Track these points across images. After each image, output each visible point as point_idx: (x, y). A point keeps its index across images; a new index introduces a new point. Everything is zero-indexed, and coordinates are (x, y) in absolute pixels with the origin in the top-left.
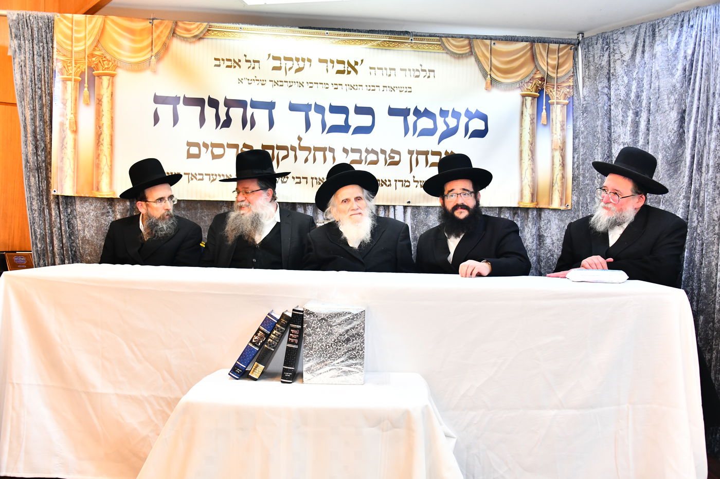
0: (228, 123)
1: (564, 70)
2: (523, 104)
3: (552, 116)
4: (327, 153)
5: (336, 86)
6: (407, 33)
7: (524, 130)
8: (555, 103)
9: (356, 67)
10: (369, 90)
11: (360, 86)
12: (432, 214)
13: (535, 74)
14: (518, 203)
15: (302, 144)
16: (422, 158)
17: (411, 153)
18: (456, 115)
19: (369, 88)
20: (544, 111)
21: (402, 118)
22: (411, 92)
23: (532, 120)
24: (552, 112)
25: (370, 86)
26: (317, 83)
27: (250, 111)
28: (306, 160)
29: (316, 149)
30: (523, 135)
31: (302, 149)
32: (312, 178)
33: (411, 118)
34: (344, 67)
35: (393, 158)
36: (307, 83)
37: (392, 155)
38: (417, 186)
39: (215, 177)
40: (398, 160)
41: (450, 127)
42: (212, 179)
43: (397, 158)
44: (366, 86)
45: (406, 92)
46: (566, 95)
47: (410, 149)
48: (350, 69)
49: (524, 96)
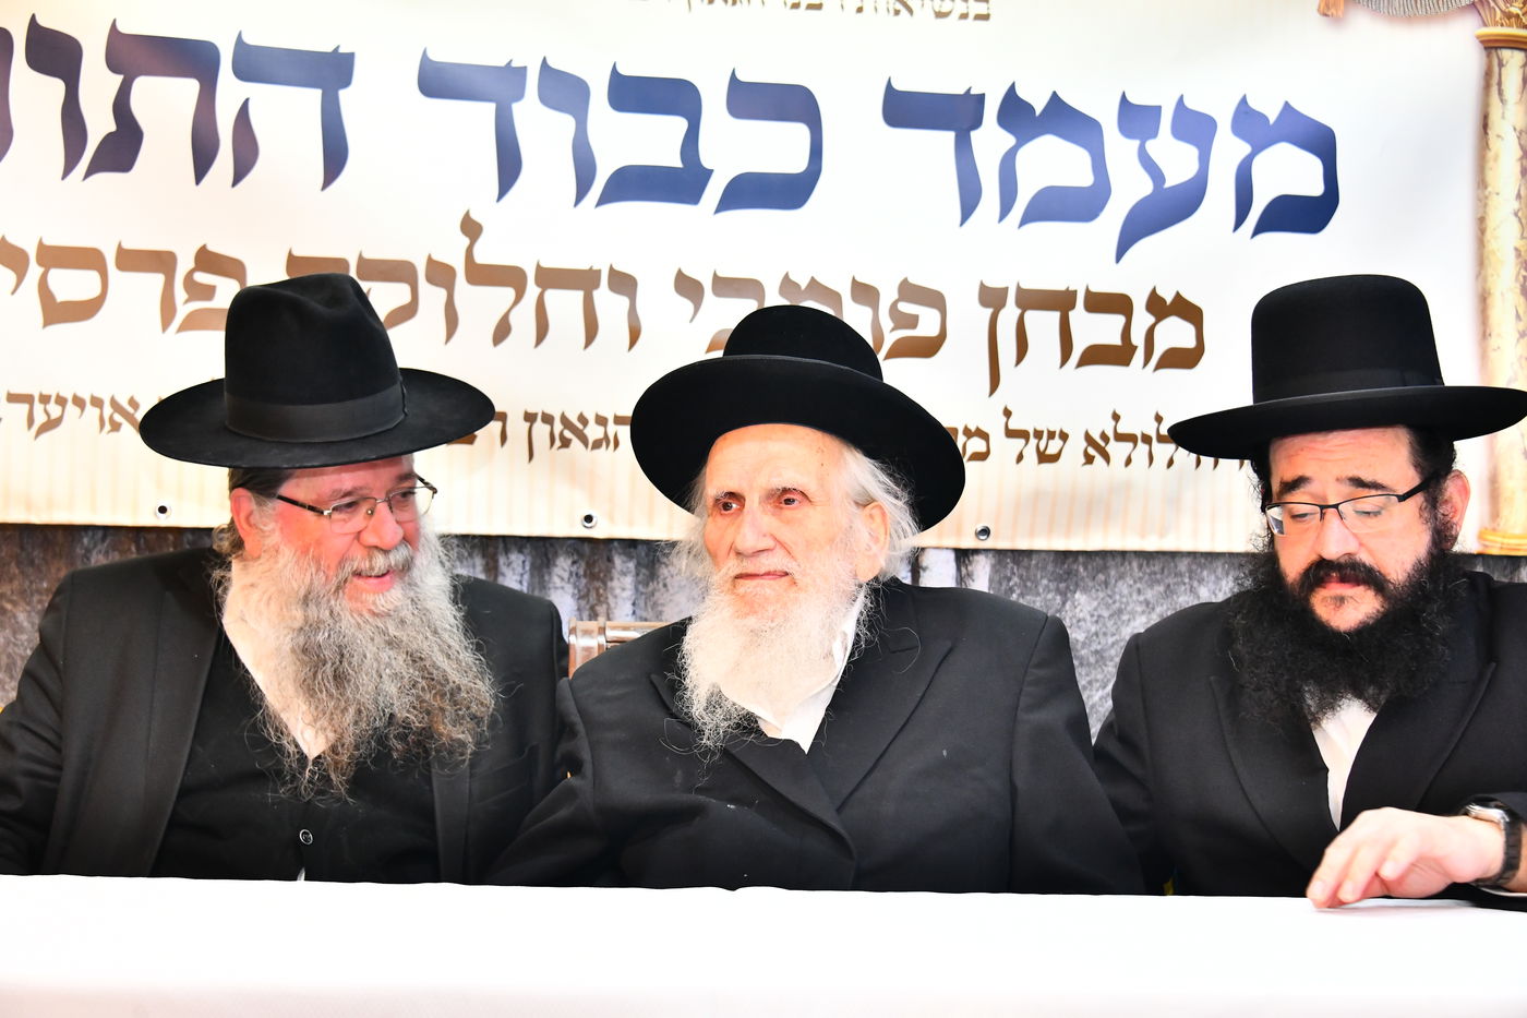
0: (122, 148)
2: (1490, 81)
4: (603, 296)
7: (1493, 202)
12: (1085, 590)
14: (1481, 537)
15: (483, 255)
16: (1043, 325)
17: (992, 298)
18: (1195, 128)
21: (950, 136)
22: (986, 17)
27: (230, 92)
28: (502, 331)
29: (551, 278)
30: (1491, 224)
31: (482, 275)
32: (530, 418)
33: (990, 140)
35: (912, 321)
37: (906, 308)
38: (1020, 458)
39: (55, 410)
40: (934, 332)
41: (1168, 185)
42: (40, 418)
43: (928, 325)
45: (964, 16)
47: (989, 284)
49: (1494, 45)
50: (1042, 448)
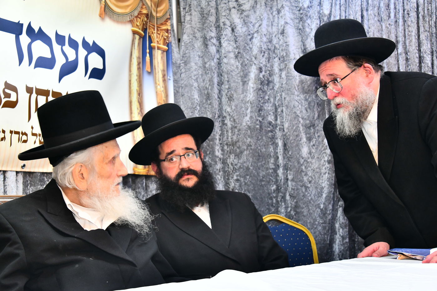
1: (161, 10)
2: (133, 42)
3: (155, 63)
7: (132, 76)
8: (156, 48)
13: (142, 8)
14: (134, 170)
20: (148, 55)
21: (14, 35)
23: (139, 64)
24: (154, 58)
30: (132, 82)
35: (9, 96)
38: (35, 142)
40: (15, 100)
41: (69, 60)
43: (13, 98)
46: (165, 39)
49: (134, 33)
50: (40, 140)
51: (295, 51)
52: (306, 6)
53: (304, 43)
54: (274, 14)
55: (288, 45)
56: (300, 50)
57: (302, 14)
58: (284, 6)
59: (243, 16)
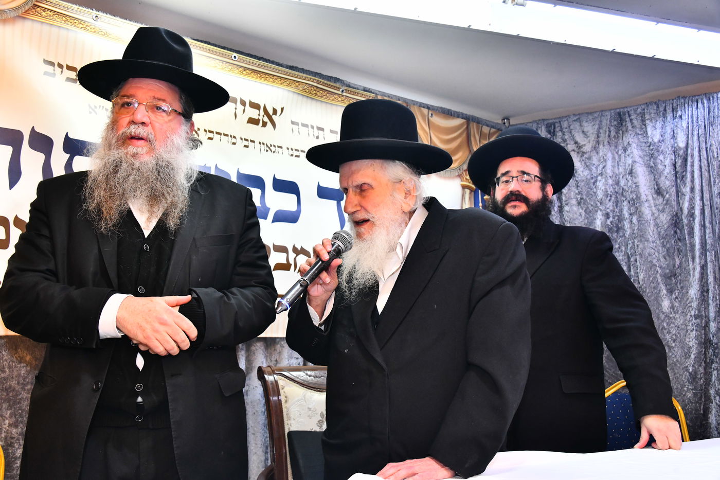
5: (248, 142)
6: (337, 80)
9: (274, 117)
10: (292, 155)
11: (279, 147)
19: (291, 152)
21: (335, 202)
25: (292, 149)
26: (220, 134)
34: (259, 115)
36: (205, 131)
44: (288, 149)
48: (266, 119)
49: (464, 187)
51: (647, 192)
52: (656, 140)
53: (657, 182)
54: (620, 153)
55: (638, 186)
56: (653, 191)
57: (652, 150)
58: (630, 142)
59: (584, 158)
